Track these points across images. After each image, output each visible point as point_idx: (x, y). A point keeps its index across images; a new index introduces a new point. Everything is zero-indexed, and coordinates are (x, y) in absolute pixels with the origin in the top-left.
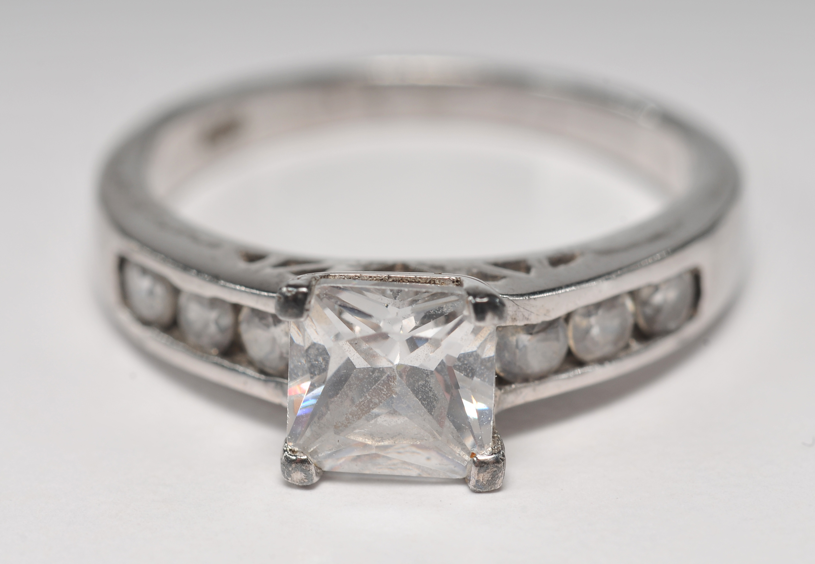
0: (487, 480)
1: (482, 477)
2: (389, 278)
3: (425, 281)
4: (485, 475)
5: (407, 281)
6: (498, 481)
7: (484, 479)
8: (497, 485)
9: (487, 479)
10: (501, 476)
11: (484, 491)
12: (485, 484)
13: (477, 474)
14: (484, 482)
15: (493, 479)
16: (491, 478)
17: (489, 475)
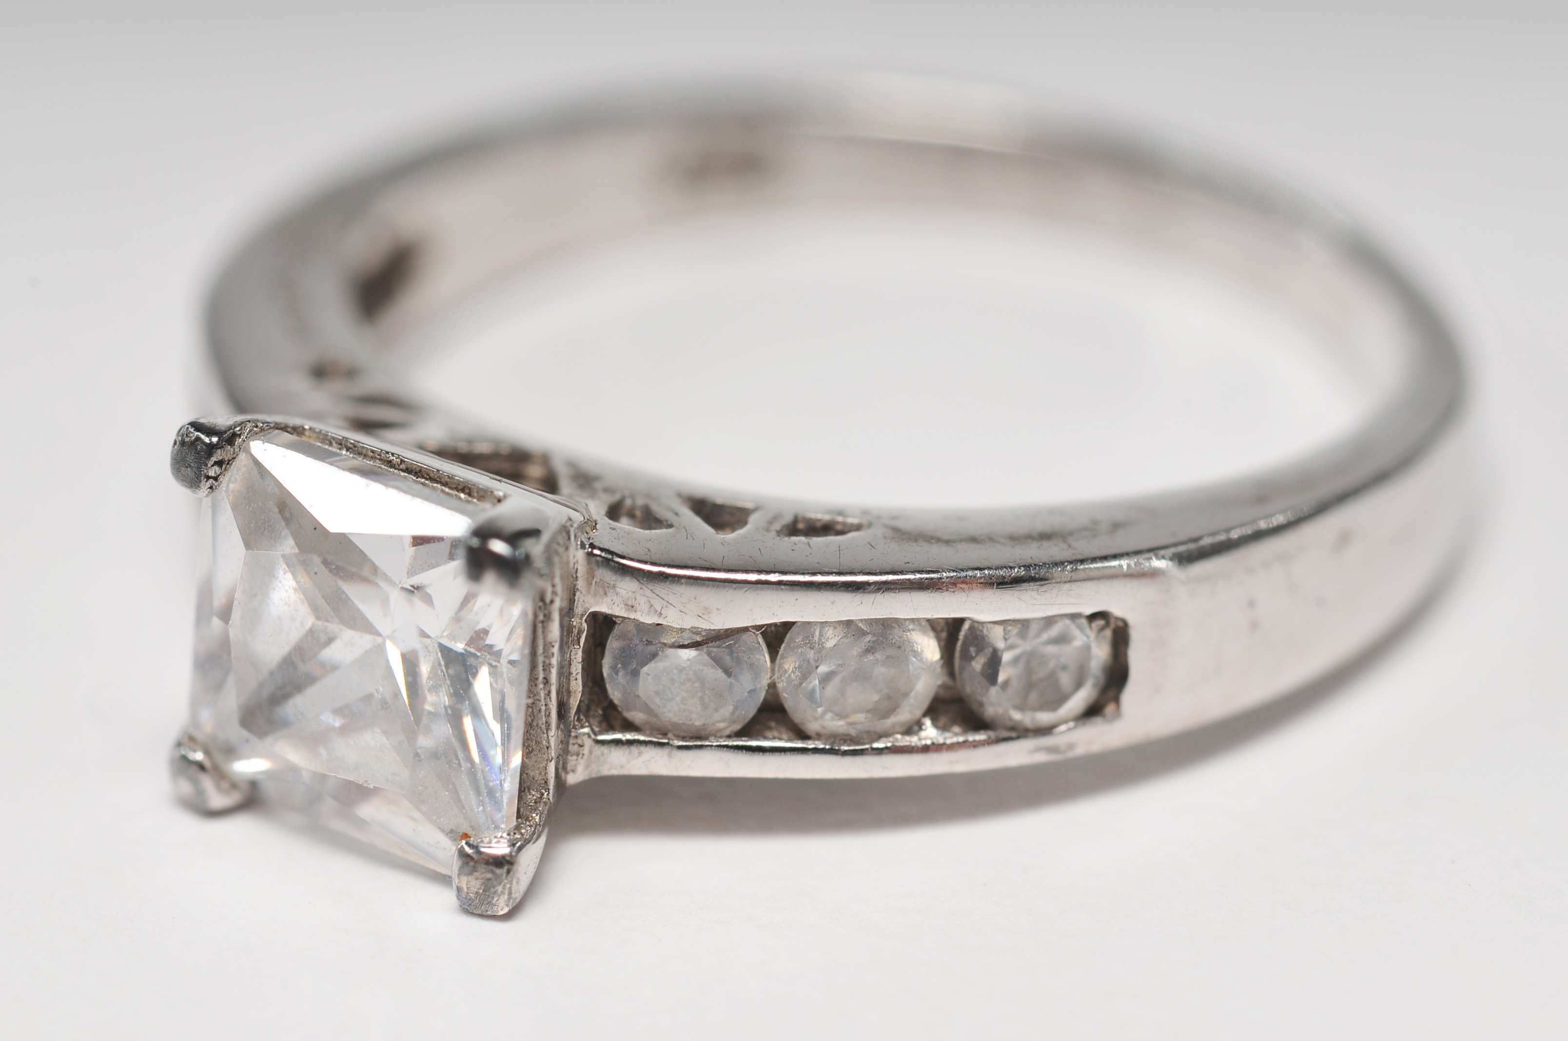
0: (477, 892)
1: (467, 885)
2: (401, 463)
3: (455, 486)
4: (471, 882)
5: (428, 477)
6: (497, 900)
7: (470, 887)
8: (496, 907)
9: (476, 890)
10: (503, 893)
11: (475, 912)
12: (473, 898)
13: (457, 875)
14: (471, 895)
15: (487, 894)
16: (483, 891)
17: (478, 883)
